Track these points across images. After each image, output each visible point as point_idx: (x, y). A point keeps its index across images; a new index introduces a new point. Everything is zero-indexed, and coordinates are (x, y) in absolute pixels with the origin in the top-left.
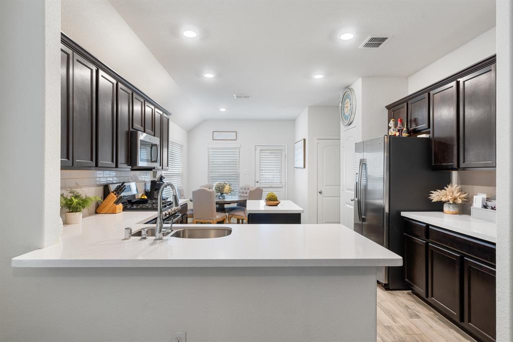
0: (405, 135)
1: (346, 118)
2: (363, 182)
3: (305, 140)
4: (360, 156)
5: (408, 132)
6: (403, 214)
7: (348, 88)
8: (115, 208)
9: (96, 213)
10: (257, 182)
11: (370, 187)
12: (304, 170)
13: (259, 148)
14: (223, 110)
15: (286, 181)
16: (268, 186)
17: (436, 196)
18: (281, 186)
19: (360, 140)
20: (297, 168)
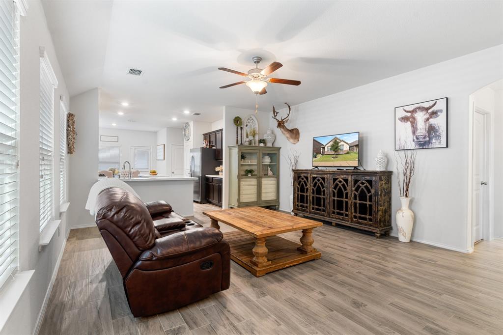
0: (208, 147)
1: (187, 137)
2: (193, 169)
3: (164, 145)
4: (192, 154)
5: (209, 146)
6: (206, 176)
7: (187, 124)
11: (195, 171)
12: (164, 161)
13: (133, 148)
14: (114, 124)
17: (217, 169)
19: (192, 148)
20: (158, 160)
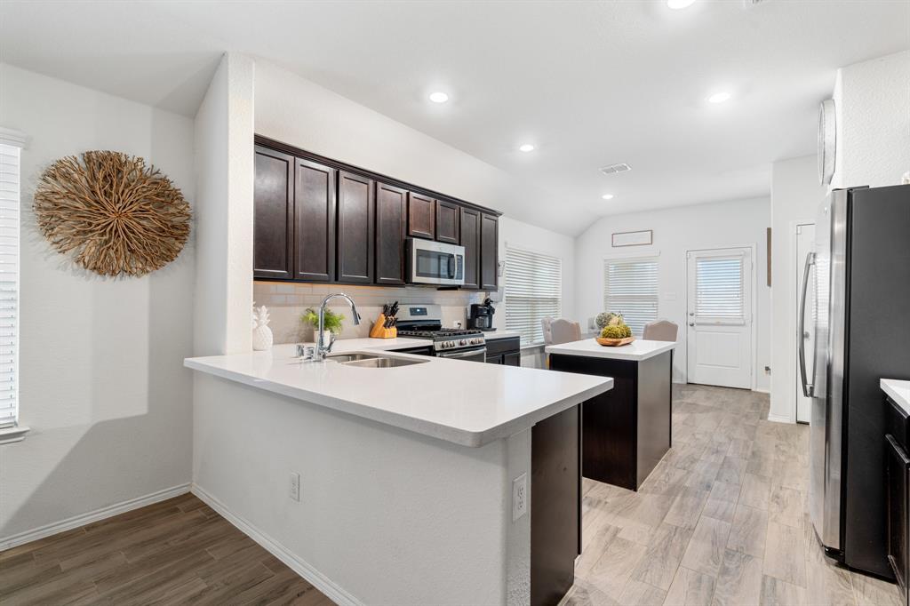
3: (769, 230)
6: (883, 383)
8: (384, 332)
9: (370, 337)
10: (692, 315)
13: (694, 255)
14: (608, 197)
15: (754, 313)
16: (714, 321)
18: (742, 322)
